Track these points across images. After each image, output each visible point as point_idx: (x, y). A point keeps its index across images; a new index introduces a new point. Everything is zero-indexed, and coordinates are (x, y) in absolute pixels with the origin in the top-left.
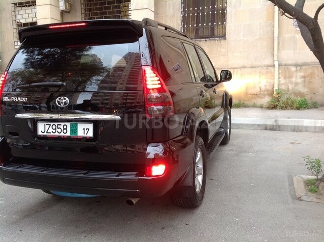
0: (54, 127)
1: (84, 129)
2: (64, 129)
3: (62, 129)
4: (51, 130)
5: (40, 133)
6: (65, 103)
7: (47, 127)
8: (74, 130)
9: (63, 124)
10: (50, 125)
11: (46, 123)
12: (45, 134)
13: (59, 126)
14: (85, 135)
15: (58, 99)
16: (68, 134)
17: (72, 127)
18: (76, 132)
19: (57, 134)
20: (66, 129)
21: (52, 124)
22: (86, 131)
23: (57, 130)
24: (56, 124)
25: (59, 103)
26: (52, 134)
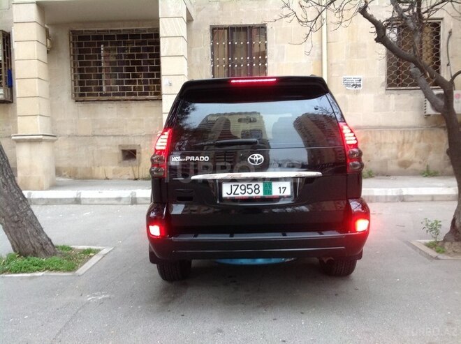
0: (243, 188)
1: (280, 188)
2: (256, 189)
3: (254, 189)
4: (239, 191)
5: (225, 195)
6: (259, 161)
7: (234, 188)
8: (268, 189)
9: (254, 184)
10: (238, 186)
11: (233, 184)
12: (232, 195)
13: (249, 187)
14: (282, 194)
15: (250, 157)
16: (261, 194)
17: (265, 186)
18: (270, 192)
19: (247, 195)
20: (258, 189)
21: (240, 184)
22: (282, 190)
23: (247, 190)
24: (246, 184)
25: (252, 161)
26: (240, 195)
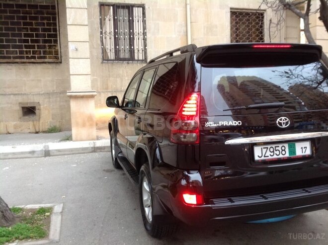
0: (272, 150)
1: (302, 148)
2: (283, 150)
3: (281, 151)
4: (268, 153)
5: (256, 158)
7: (264, 150)
8: (292, 151)
9: (281, 145)
10: (267, 148)
11: (263, 147)
12: (263, 158)
13: (277, 148)
14: (304, 154)
15: (278, 120)
16: (287, 155)
17: (290, 147)
18: (294, 152)
19: (275, 157)
20: (284, 150)
21: (269, 146)
22: (304, 150)
23: (275, 152)
24: (274, 146)
25: (280, 124)
26: (270, 157)
